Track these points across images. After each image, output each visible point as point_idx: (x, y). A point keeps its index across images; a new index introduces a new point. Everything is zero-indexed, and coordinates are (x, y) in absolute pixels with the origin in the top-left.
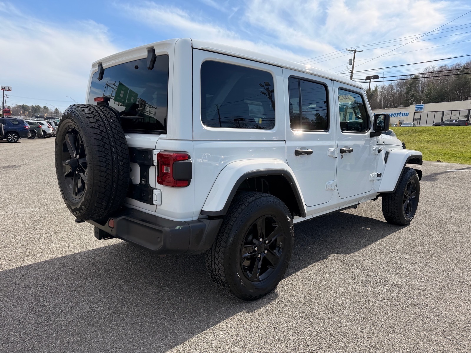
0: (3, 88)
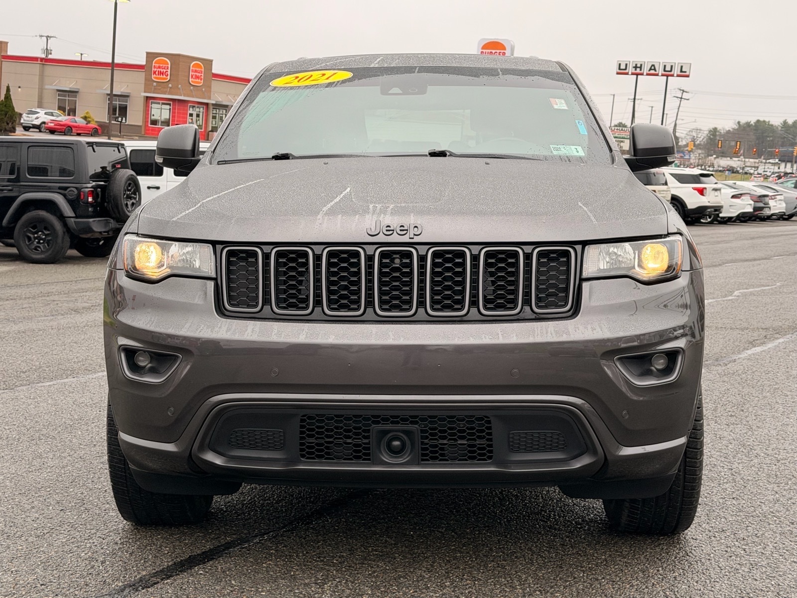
0: (668, 68)
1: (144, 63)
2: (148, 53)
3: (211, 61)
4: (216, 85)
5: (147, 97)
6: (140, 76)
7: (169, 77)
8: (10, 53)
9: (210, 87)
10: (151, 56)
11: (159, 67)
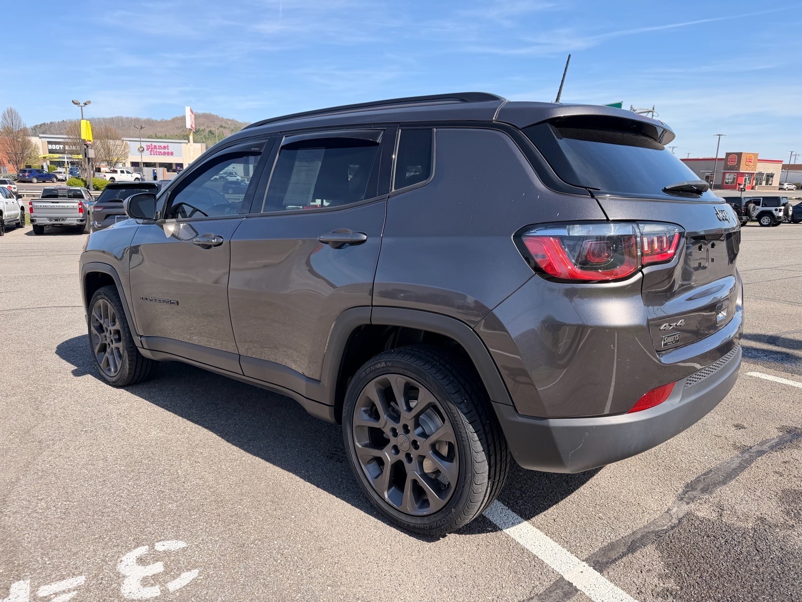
1: (724, 157)
2: (727, 153)
3: (758, 154)
4: (759, 164)
5: (725, 172)
6: (723, 162)
7: (736, 163)
9: (756, 166)
10: (728, 154)
11: (732, 159)
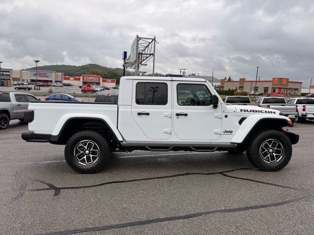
4: (289, 84)
5: (272, 88)
6: (271, 83)
7: (277, 83)
8: (246, 80)
9: (288, 84)
11: (275, 81)
